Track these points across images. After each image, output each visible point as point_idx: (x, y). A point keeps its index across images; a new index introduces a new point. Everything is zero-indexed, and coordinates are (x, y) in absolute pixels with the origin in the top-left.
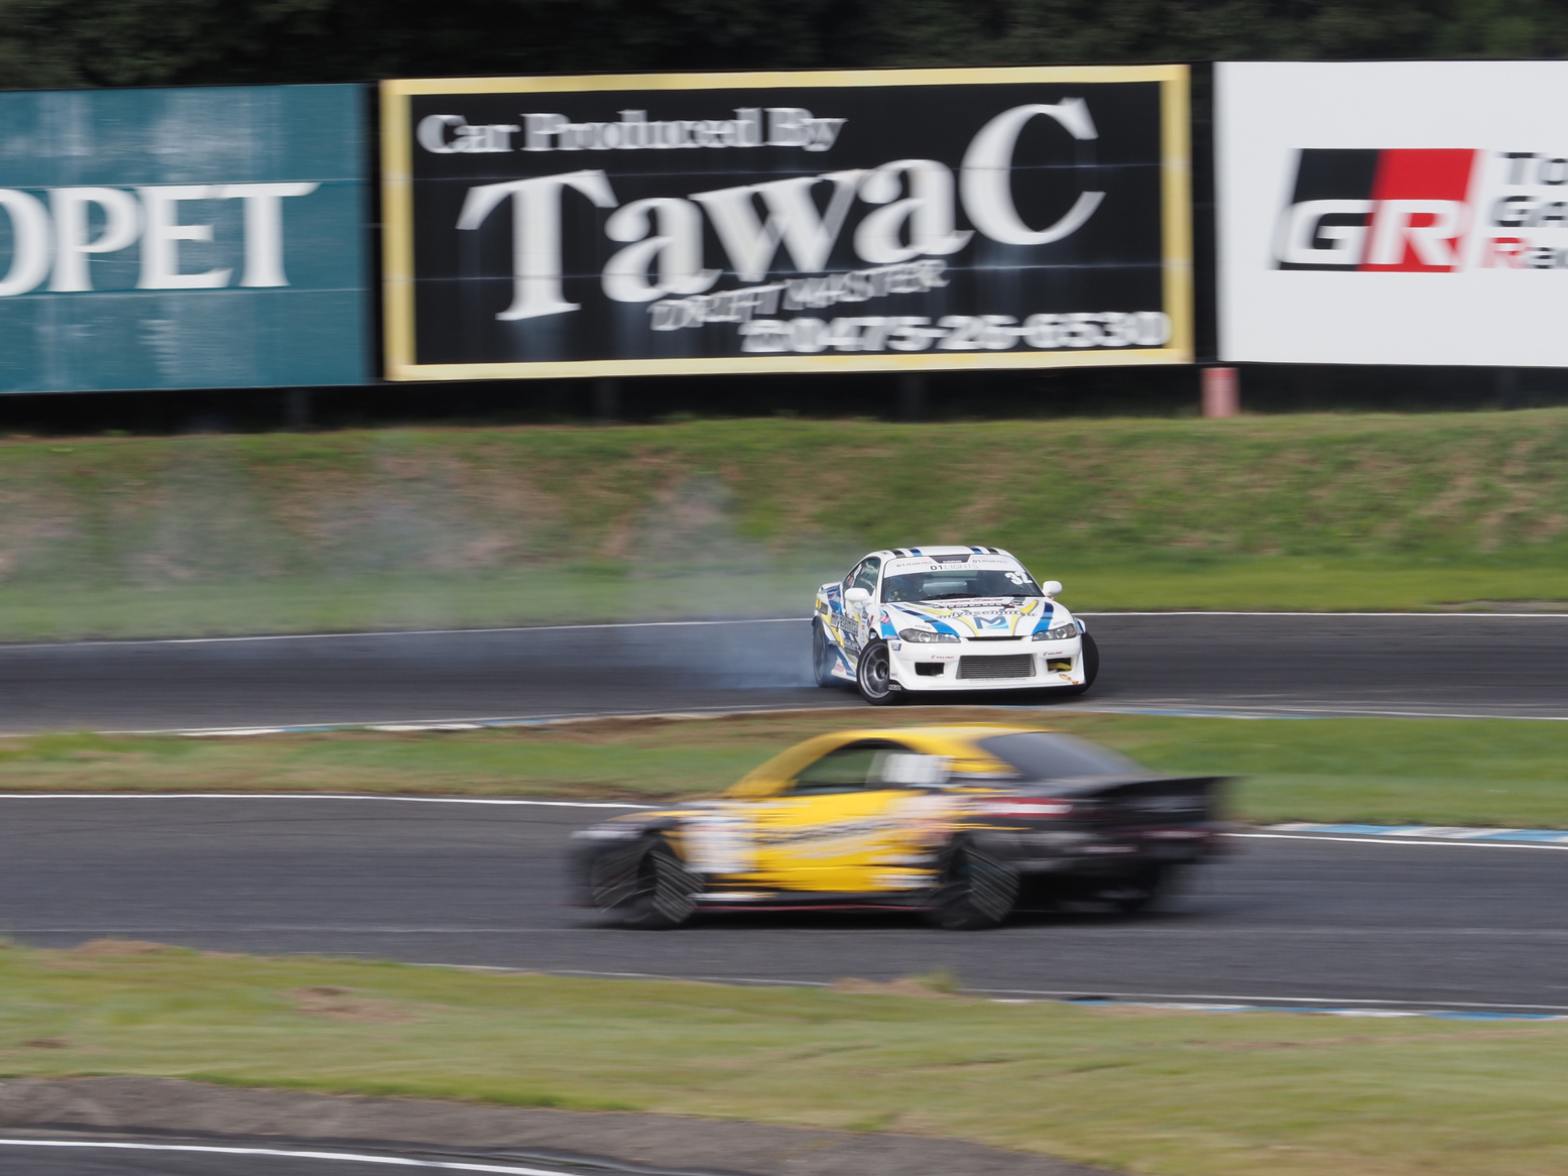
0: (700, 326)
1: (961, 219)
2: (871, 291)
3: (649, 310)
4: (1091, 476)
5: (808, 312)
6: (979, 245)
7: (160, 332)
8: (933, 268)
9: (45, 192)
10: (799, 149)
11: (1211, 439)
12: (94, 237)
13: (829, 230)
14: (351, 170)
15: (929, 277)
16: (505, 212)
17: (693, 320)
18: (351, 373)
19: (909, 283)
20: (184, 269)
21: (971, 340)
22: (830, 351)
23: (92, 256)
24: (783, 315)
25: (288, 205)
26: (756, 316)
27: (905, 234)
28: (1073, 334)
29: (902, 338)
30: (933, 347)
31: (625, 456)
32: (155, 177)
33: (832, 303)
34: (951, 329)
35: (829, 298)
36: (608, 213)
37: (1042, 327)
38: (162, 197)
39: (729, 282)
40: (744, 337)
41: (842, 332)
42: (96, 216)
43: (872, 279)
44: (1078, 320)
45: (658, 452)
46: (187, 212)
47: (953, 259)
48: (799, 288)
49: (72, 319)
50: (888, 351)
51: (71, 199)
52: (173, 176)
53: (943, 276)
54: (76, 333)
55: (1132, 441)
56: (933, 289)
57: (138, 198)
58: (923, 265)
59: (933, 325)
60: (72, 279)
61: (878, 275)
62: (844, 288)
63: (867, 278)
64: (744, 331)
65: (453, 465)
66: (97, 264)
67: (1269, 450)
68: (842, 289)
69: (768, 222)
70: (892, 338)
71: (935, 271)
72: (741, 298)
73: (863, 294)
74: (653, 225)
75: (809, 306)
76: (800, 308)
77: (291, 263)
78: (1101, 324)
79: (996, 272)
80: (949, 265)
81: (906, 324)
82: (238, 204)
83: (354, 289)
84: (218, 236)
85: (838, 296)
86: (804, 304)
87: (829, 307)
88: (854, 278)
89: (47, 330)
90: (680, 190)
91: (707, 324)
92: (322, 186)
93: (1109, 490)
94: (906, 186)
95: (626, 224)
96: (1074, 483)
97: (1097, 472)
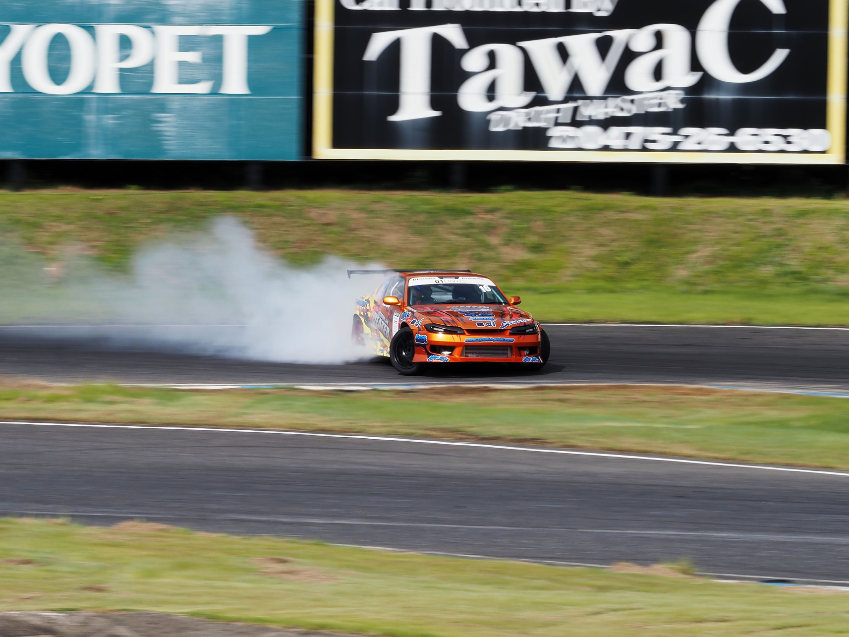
0: (520, 129)
1: (695, 64)
2: (634, 110)
3: (489, 117)
4: (775, 235)
5: (591, 122)
6: (707, 82)
7: (165, 122)
8: (676, 96)
9: (92, 27)
10: (590, 14)
12: (124, 58)
13: (608, 69)
14: (295, 18)
15: (673, 102)
16: (395, 49)
17: (516, 125)
18: (290, 153)
19: (660, 105)
20: (182, 81)
21: (699, 144)
22: (606, 148)
23: (121, 70)
24: (576, 123)
25: (252, 41)
26: (557, 124)
27: (658, 73)
28: (767, 142)
29: (654, 141)
30: (674, 148)
31: (469, 213)
32: (164, 20)
33: (608, 117)
34: (687, 136)
35: (606, 113)
36: (463, 52)
37: (746, 137)
38: (169, 33)
39: (540, 101)
40: (550, 137)
41: (615, 136)
42: (125, 43)
43: (636, 102)
44: (769, 133)
45: (490, 211)
46: (186, 43)
47: (689, 90)
48: (586, 105)
49: (107, 111)
50: (644, 149)
51: (109, 32)
52: (177, 19)
53: (682, 101)
54: (109, 120)
55: (802, 214)
56: (675, 110)
57: (153, 33)
58: (670, 94)
59: (675, 133)
60: (108, 85)
61: (639, 99)
62: (616, 107)
63: (632, 101)
64: (550, 133)
65: (355, 215)
66: (124, 75)
68: (615, 108)
69: (568, 62)
70: (646, 141)
71: (677, 98)
72: (548, 112)
73: (629, 111)
74: (492, 61)
75: (593, 118)
76: (587, 119)
77: (252, 80)
78: (785, 137)
79: (717, 100)
80: (686, 94)
81: (656, 132)
82: (218, 40)
83: (294, 97)
84: (205, 60)
85: (613, 112)
86: (590, 117)
87: (606, 119)
88: (624, 101)
89: (90, 118)
90: (511, 39)
91: (525, 128)
92: (274, 29)
93: (787, 245)
94: (659, 41)
95: (474, 60)
96: (764, 240)
97: (780, 233)
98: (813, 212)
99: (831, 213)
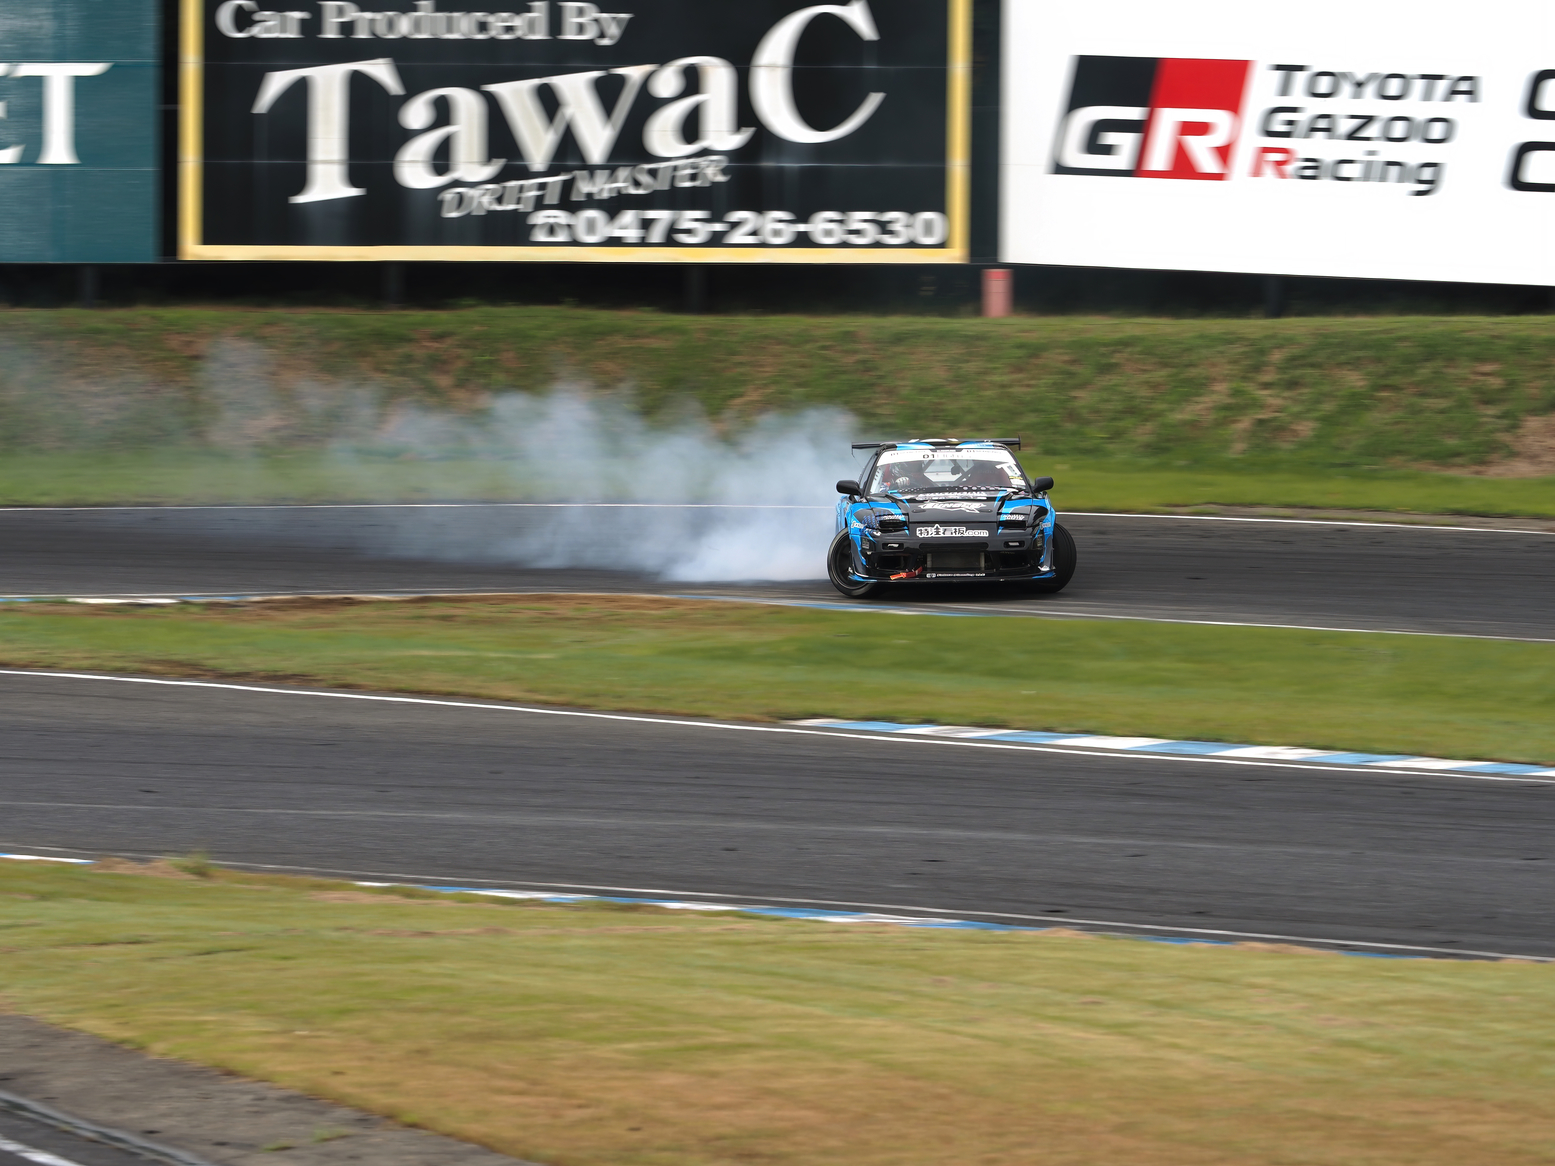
0: (483, 213)
1: (745, 112)
2: (656, 185)
3: (440, 197)
4: (861, 370)
5: (591, 202)
6: (763, 140)
8: (718, 163)
10: (589, 43)
11: (980, 338)
13: (613, 125)
14: (149, 50)
15: (713, 172)
16: (299, 94)
17: (479, 208)
18: (145, 252)
19: (693, 177)
21: (753, 235)
22: (614, 242)
24: (567, 203)
25: (80, 84)
26: (540, 204)
27: (691, 128)
28: (854, 232)
29: (688, 231)
30: (716, 240)
31: (407, 340)
33: (614, 195)
34: (735, 224)
35: (611, 190)
36: (401, 100)
37: (822, 224)
39: (516, 172)
40: (534, 226)
41: (627, 224)
43: (660, 175)
44: (858, 218)
45: (440, 337)
47: (733, 155)
48: (583, 179)
50: (670, 241)
53: (724, 171)
56: (715, 185)
58: (707, 160)
59: (716, 219)
61: (662, 168)
62: (629, 180)
63: (653, 172)
64: (531, 220)
67: (1035, 351)
68: (624, 182)
69: (557, 114)
70: (675, 231)
71: (719, 166)
72: (530, 188)
73: (647, 187)
74: (443, 113)
75: (597, 197)
76: (585, 199)
77: (81, 140)
78: (881, 223)
79: (779, 169)
80: (731, 161)
81: (689, 218)
82: (37, 84)
83: (149, 168)
84: (12, 113)
85: (626, 187)
86: (590, 195)
87: (615, 199)
88: (640, 171)
90: (473, 81)
91: (491, 214)
92: (117, 67)
93: (876, 385)
94: (692, 82)
95: (417, 114)
96: (844, 377)
97: (866, 367)
98: (916, 335)
99: (942, 337)
